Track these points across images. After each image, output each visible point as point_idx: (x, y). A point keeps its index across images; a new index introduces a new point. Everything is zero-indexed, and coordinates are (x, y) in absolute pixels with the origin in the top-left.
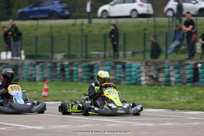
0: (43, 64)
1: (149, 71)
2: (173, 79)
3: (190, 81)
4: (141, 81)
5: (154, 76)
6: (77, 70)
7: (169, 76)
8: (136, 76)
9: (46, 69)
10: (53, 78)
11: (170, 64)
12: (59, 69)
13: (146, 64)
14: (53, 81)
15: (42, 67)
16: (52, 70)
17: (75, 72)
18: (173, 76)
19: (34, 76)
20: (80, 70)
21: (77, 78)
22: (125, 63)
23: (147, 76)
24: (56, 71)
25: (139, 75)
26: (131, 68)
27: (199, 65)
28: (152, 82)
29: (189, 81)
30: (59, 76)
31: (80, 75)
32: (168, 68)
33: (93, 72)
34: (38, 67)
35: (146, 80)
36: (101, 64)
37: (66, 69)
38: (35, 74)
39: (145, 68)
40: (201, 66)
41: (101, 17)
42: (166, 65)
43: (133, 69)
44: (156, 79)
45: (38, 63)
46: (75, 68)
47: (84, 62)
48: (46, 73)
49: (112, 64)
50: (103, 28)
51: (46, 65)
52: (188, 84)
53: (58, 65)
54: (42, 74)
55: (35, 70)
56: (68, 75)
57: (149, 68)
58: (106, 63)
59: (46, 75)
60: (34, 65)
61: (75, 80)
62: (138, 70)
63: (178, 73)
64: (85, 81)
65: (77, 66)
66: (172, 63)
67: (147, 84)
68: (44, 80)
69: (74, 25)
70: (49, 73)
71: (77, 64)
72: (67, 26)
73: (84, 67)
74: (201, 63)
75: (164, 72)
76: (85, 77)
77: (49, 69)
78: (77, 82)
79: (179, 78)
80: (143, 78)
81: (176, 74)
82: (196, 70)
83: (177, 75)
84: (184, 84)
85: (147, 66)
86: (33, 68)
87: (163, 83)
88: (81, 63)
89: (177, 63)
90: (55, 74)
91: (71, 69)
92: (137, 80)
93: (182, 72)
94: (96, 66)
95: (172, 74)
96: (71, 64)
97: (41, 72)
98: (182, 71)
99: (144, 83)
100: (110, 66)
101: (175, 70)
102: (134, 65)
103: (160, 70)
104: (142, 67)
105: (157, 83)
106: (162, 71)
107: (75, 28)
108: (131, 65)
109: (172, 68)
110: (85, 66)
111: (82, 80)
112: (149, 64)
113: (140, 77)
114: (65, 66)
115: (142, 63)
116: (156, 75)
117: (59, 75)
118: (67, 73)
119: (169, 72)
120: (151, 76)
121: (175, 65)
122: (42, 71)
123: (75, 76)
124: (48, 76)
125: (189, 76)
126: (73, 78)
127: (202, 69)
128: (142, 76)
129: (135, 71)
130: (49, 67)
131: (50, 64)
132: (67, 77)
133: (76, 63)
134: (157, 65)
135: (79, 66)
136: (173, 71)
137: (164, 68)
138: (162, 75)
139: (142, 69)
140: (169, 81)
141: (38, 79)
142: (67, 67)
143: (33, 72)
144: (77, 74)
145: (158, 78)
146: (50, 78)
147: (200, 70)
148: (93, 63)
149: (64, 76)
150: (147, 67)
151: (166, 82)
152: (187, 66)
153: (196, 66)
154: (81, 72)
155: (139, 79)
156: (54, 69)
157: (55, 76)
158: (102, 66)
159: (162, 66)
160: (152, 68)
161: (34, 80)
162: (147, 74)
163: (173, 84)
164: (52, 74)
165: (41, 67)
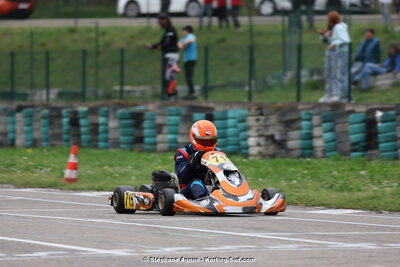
0: (30, 110)
1: (267, 127)
2: (318, 143)
3: (357, 147)
4: (247, 147)
5: (277, 137)
6: (106, 125)
7: (310, 137)
8: (237, 136)
9: (38, 121)
10: (54, 139)
11: (311, 112)
12: (65, 120)
13: (258, 112)
14: (53, 146)
15: (30, 116)
16: (51, 124)
17: (101, 128)
18: (320, 137)
19: (10, 136)
20: (113, 124)
21: (106, 140)
22: (212, 109)
23: (260, 136)
24: (61, 125)
25: (242, 134)
26: (226, 119)
27: (379, 114)
28: (272, 149)
29: (355, 148)
30: (65, 137)
31: (113, 135)
32: (310, 120)
33: (143, 129)
34: (19, 117)
35: (259, 145)
36: (159, 111)
37: (83, 122)
38: (14, 132)
39: (258, 120)
40: (383, 117)
41: (125, 15)
42: (303, 115)
43: (230, 122)
44: (281, 144)
45: (20, 109)
46: (101, 120)
47: (122, 106)
48: (38, 130)
49: (183, 111)
50: (133, 37)
51: (38, 112)
52: (353, 154)
53: (64, 112)
54: (28, 132)
55: (14, 123)
56: (86, 134)
57: (266, 120)
58: (172, 108)
59: (37, 135)
60: (12, 114)
61: (101, 144)
62: (240, 125)
63: (332, 130)
64: (122, 146)
65: (106, 115)
66: (317, 110)
67: (260, 153)
68: (34, 144)
69: (73, 31)
70: (44, 129)
71: (107, 112)
72: (59, 33)
73: (122, 118)
74: (381, 110)
75: (300, 128)
76: (123, 139)
77: (44, 122)
78: (107, 148)
79: (334, 140)
80: (252, 141)
81: (326, 132)
82: (370, 123)
83: (328, 136)
84: (345, 154)
85: (261, 114)
86: (9, 119)
87: (297, 153)
88: (115, 110)
89: (328, 109)
90: (56, 131)
91: (94, 121)
92: (238, 144)
93: (338, 128)
94: (147, 115)
95: (317, 132)
96: (93, 111)
97: (26, 128)
98: (340, 125)
99: (254, 151)
100: (178, 115)
101: (324, 125)
102: (231, 114)
103: (289, 124)
104: (249, 118)
105: (283, 151)
106: (294, 125)
107: (77, 36)
108: (225, 112)
109: (316, 120)
110: (123, 114)
111: (116, 144)
112: (265, 111)
113: (245, 139)
114: (80, 116)
115: (249, 109)
116: (281, 135)
117: (67, 133)
118: (83, 130)
119: (311, 127)
120: (271, 138)
121: (324, 114)
122: (30, 125)
123: (102, 136)
124: (43, 136)
125: (354, 138)
126: (97, 141)
127: (383, 122)
128: (249, 136)
129: (235, 127)
130: (44, 118)
131: (46, 112)
132: (84, 137)
133: (105, 109)
134: (284, 114)
135: (111, 115)
136: (319, 125)
137: (300, 119)
138: (294, 134)
139: (251, 121)
140: (312, 148)
141: (19, 142)
142: (85, 118)
143: (10, 127)
144: (106, 132)
145: (285, 141)
146: (46, 140)
147: (380, 125)
148: (140, 108)
149: (78, 135)
150: (262, 118)
151: (303, 149)
152: (352, 116)
153: (370, 117)
154: (115, 128)
155: (243, 143)
156: (56, 122)
157: (58, 137)
158: (160, 115)
159: (294, 116)
160: (273, 119)
161: (12, 144)
162: (261, 132)
163: (320, 154)
164: (50, 132)
165: (25, 117)
